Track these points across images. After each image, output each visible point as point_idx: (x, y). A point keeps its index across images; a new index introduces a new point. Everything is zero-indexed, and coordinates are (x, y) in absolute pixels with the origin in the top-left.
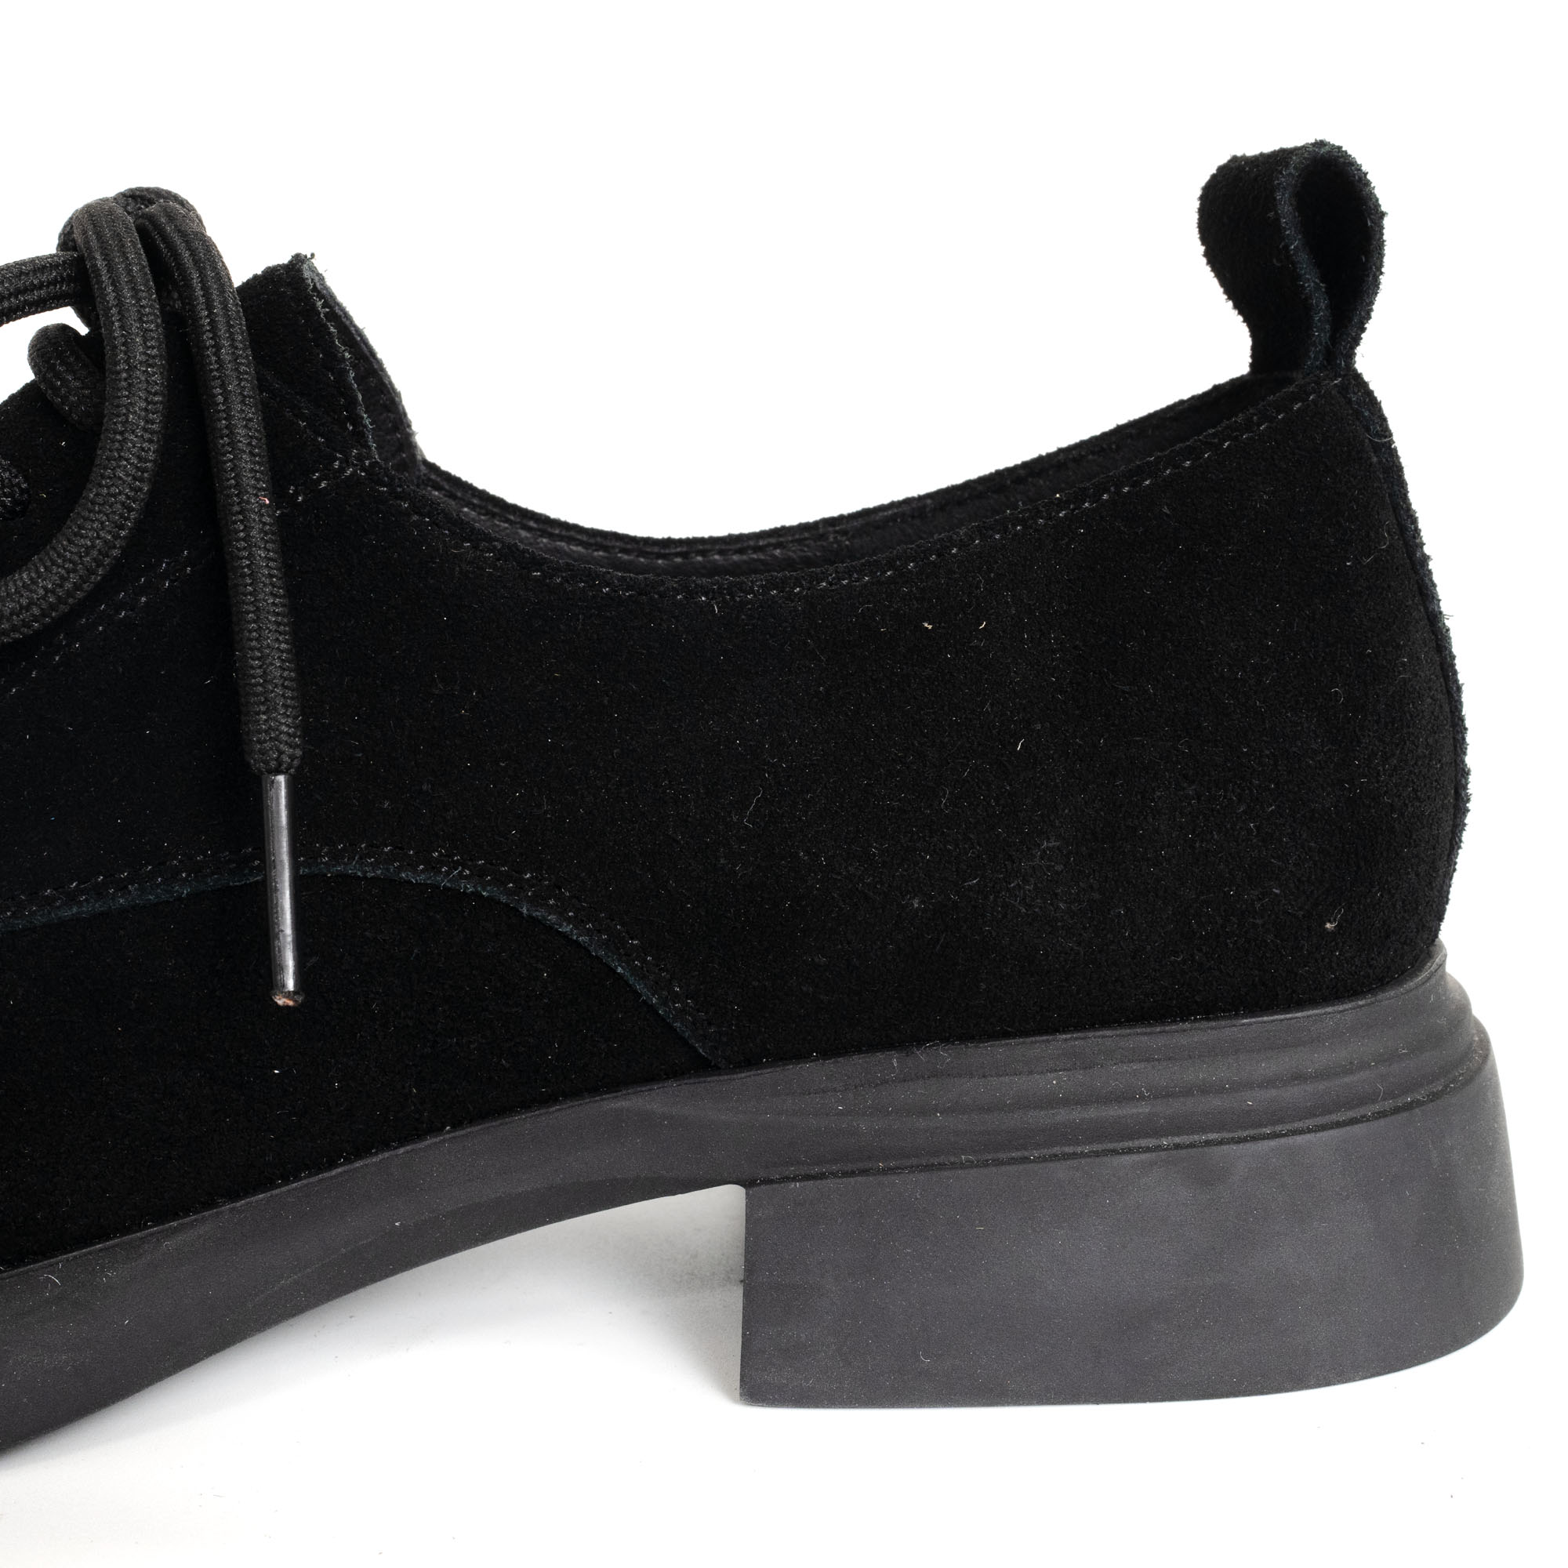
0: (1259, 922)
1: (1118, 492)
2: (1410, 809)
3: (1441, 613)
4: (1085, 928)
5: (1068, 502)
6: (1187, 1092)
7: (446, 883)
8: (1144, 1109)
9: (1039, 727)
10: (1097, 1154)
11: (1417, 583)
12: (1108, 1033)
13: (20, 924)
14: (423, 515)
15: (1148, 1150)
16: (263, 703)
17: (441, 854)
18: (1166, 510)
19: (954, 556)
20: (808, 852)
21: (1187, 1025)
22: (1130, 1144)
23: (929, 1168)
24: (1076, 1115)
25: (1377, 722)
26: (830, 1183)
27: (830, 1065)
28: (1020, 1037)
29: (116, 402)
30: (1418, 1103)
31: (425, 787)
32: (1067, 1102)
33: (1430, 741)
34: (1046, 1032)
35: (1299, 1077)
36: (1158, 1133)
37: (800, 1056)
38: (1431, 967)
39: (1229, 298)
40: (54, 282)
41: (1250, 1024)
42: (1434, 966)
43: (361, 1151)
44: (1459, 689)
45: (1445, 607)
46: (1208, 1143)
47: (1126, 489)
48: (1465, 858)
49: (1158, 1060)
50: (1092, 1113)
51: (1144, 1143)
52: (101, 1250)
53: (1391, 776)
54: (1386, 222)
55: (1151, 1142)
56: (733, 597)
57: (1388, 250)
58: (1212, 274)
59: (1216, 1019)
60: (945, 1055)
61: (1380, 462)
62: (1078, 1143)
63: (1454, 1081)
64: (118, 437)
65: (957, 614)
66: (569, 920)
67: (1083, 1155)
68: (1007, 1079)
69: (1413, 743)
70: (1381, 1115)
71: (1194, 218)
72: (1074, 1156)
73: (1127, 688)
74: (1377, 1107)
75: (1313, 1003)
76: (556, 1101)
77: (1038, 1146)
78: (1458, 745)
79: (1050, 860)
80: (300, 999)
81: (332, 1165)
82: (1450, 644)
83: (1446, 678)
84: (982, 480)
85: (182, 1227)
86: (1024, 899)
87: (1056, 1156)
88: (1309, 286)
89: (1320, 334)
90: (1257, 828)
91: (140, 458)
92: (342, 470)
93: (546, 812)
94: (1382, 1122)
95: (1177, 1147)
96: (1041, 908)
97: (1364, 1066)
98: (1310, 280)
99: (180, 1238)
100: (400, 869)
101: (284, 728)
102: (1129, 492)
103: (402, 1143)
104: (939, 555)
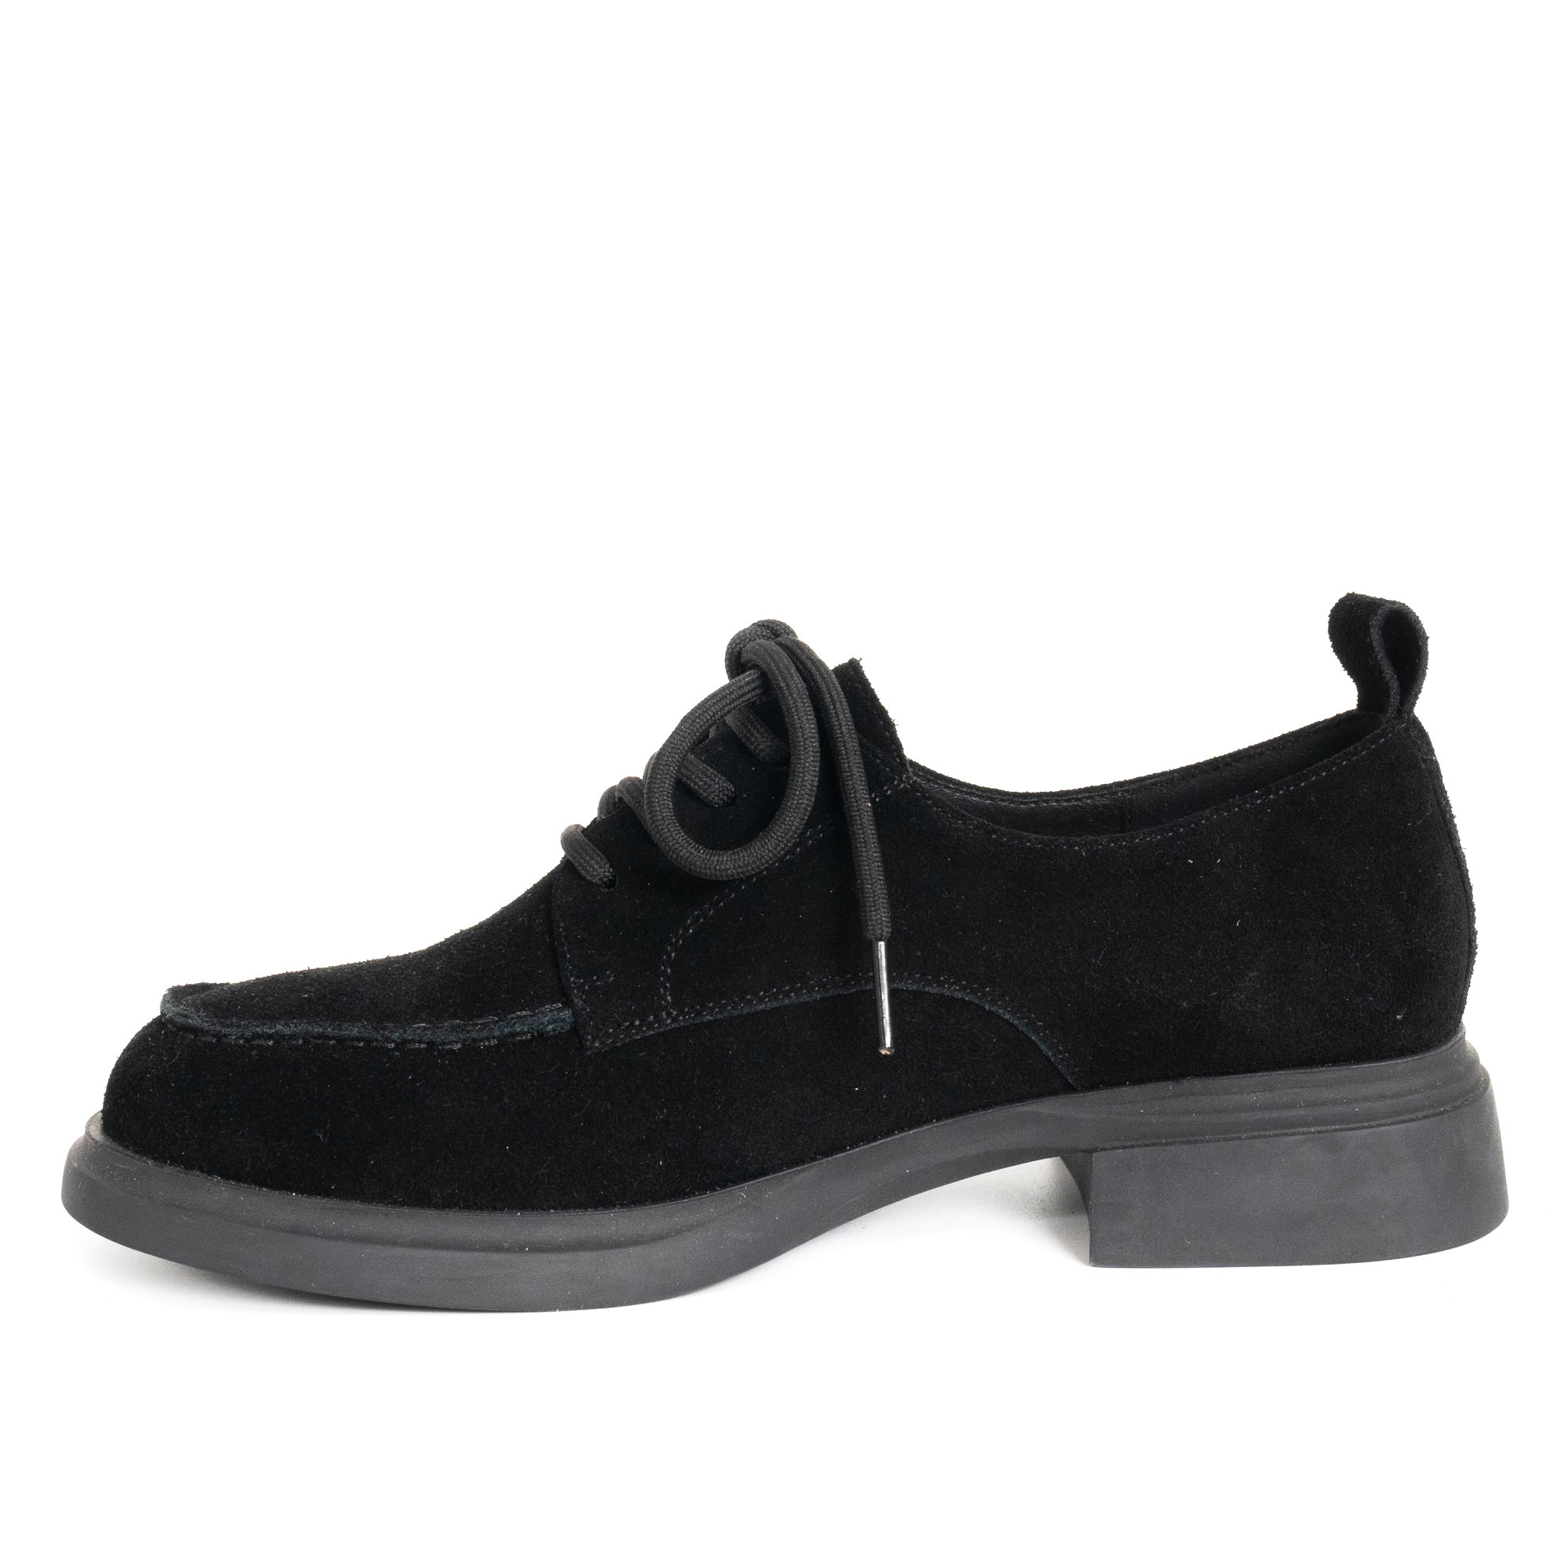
0: (1361, 1015)
1: (1288, 790)
2: (1442, 955)
3: (1460, 847)
4: (1271, 1018)
5: (1262, 795)
6: (1323, 1104)
7: (948, 993)
8: (1302, 1112)
9: (1248, 913)
10: (1277, 1135)
11: (1448, 832)
12: (1283, 1072)
13: (736, 1013)
14: (938, 807)
15: (1303, 1133)
16: (873, 907)
17: (945, 979)
18: (1313, 799)
19: (1203, 824)
20: (1130, 978)
21: (1324, 1069)
22: (1294, 1130)
23: (1189, 1142)
24: (1267, 1115)
25: (1424, 909)
26: (1137, 1150)
27: (1137, 1089)
28: (1236, 1074)
29: (798, 757)
30: (1446, 1111)
31: (938, 945)
32: (1262, 1108)
33: (1453, 918)
34: (1249, 1071)
35: (1382, 1097)
36: (1308, 1125)
37: (1121, 1084)
38: (1456, 1039)
39: (1345, 669)
40: (754, 689)
41: (1357, 1068)
42: (1458, 1039)
43: (890, 1132)
44: (1471, 888)
45: (1463, 844)
46: (1335, 1130)
47: (1292, 788)
48: (1475, 979)
49: (1309, 1087)
50: (1274, 1114)
51: (1301, 1130)
52: (764, 1181)
53: (1431, 937)
54: (1429, 641)
55: (1305, 1130)
56: (1092, 848)
57: (1431, 657)
58: (1336, 657)
59: (1339, 1065)
60: (1197, 1084)
61: (1427, 768)
62: (1266, 1130)
63: (1467, 1100)
64: (801, 775)
65: (1205, 855)
66: (1009, 1012)
67: (1270, 1136)
68: (1229, 1096)
69: (1444, 919)
70: (1426, 1117)
71: (1326, 626)
72: (1265, 1136)
73: (1292, 893)
74: (1424, 1114)
75: (1391, 1057)
76: (991, 1107)
77: (1245, 1131)
78: (1471, 919)
79: (1254, 982)
80: (893, 1051)
81: (875, 1139)
82: (1466, 864)
83: (1463, 882)
84: (1206, 763)
85: (803, 1170)
86: (1240, 1003)
87: (1256, 1136)
88: (1388, 676)
89: (1394, 700)
90: (1361, 966)
91: (811, 785)
92: (898, 785)
93: (998, 957)
94: (1426, 1121)
95: (1319, 1132)
96: (1248, 1007)
97: (1417, 1091)
98: (1389, 673)
99: (802, 1176)
100: (924, 986)
101: (884, 919)
102: (1293, 790)
103: (911, 1128)
104: (1196, 825)
